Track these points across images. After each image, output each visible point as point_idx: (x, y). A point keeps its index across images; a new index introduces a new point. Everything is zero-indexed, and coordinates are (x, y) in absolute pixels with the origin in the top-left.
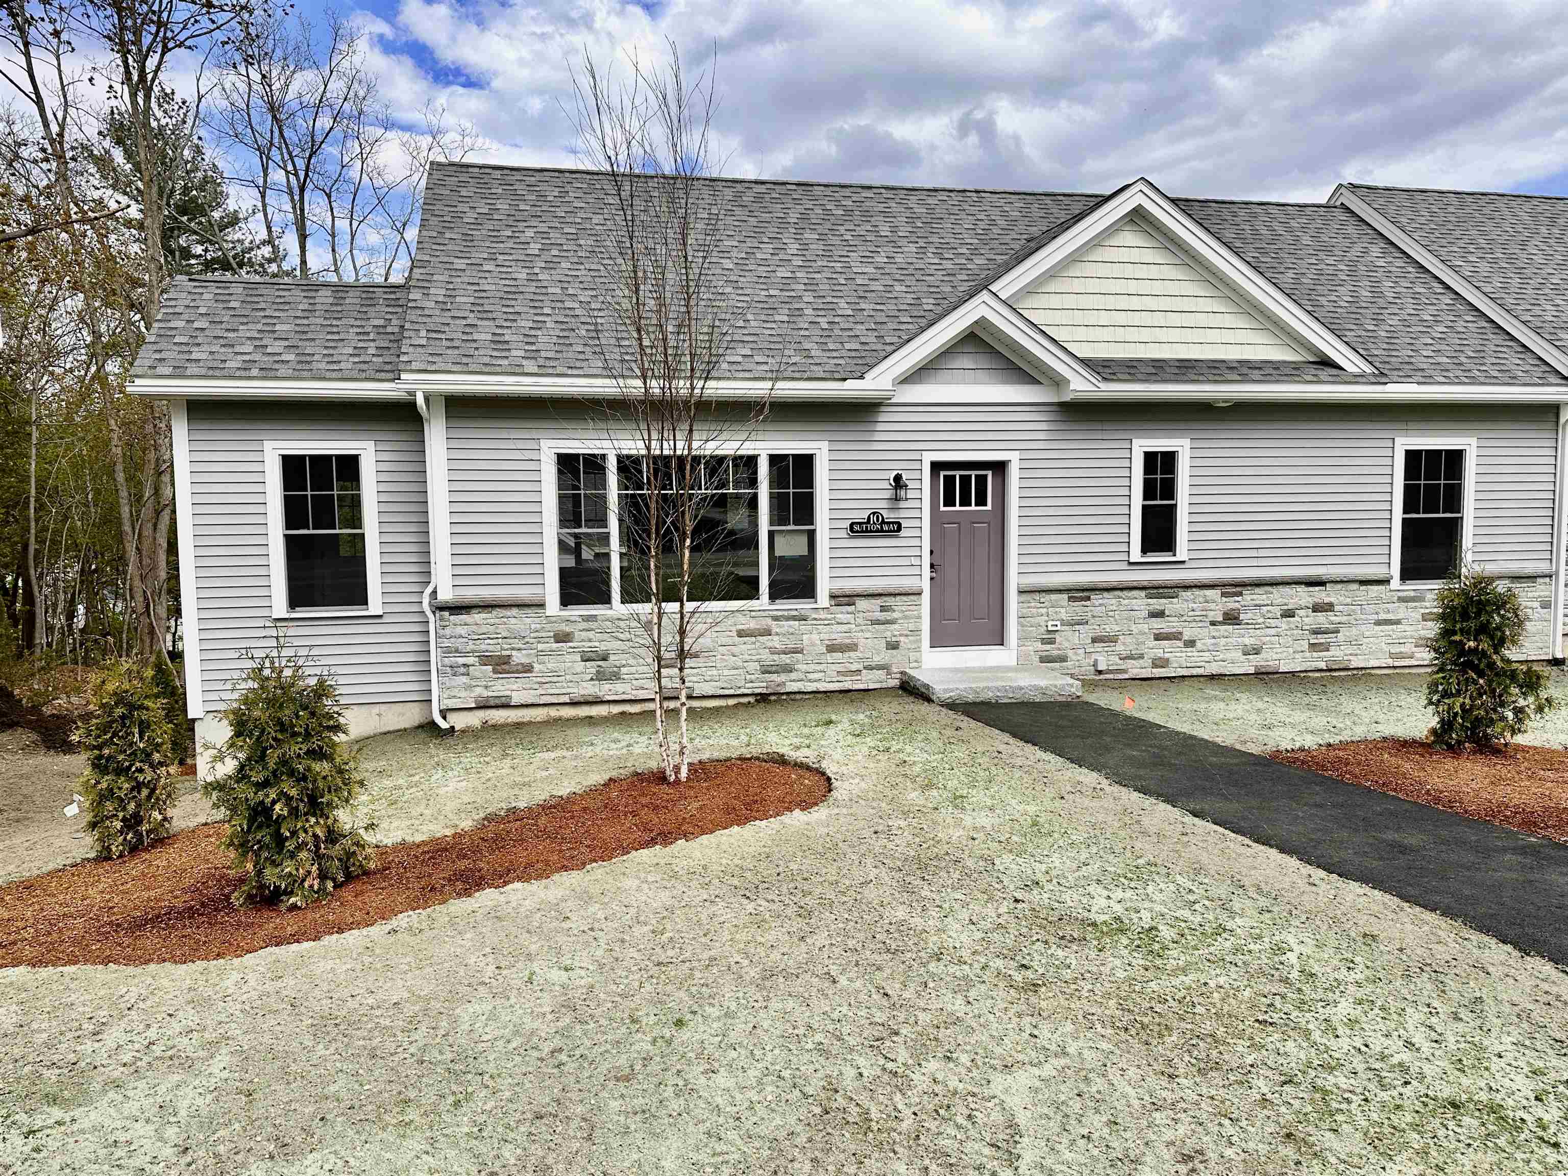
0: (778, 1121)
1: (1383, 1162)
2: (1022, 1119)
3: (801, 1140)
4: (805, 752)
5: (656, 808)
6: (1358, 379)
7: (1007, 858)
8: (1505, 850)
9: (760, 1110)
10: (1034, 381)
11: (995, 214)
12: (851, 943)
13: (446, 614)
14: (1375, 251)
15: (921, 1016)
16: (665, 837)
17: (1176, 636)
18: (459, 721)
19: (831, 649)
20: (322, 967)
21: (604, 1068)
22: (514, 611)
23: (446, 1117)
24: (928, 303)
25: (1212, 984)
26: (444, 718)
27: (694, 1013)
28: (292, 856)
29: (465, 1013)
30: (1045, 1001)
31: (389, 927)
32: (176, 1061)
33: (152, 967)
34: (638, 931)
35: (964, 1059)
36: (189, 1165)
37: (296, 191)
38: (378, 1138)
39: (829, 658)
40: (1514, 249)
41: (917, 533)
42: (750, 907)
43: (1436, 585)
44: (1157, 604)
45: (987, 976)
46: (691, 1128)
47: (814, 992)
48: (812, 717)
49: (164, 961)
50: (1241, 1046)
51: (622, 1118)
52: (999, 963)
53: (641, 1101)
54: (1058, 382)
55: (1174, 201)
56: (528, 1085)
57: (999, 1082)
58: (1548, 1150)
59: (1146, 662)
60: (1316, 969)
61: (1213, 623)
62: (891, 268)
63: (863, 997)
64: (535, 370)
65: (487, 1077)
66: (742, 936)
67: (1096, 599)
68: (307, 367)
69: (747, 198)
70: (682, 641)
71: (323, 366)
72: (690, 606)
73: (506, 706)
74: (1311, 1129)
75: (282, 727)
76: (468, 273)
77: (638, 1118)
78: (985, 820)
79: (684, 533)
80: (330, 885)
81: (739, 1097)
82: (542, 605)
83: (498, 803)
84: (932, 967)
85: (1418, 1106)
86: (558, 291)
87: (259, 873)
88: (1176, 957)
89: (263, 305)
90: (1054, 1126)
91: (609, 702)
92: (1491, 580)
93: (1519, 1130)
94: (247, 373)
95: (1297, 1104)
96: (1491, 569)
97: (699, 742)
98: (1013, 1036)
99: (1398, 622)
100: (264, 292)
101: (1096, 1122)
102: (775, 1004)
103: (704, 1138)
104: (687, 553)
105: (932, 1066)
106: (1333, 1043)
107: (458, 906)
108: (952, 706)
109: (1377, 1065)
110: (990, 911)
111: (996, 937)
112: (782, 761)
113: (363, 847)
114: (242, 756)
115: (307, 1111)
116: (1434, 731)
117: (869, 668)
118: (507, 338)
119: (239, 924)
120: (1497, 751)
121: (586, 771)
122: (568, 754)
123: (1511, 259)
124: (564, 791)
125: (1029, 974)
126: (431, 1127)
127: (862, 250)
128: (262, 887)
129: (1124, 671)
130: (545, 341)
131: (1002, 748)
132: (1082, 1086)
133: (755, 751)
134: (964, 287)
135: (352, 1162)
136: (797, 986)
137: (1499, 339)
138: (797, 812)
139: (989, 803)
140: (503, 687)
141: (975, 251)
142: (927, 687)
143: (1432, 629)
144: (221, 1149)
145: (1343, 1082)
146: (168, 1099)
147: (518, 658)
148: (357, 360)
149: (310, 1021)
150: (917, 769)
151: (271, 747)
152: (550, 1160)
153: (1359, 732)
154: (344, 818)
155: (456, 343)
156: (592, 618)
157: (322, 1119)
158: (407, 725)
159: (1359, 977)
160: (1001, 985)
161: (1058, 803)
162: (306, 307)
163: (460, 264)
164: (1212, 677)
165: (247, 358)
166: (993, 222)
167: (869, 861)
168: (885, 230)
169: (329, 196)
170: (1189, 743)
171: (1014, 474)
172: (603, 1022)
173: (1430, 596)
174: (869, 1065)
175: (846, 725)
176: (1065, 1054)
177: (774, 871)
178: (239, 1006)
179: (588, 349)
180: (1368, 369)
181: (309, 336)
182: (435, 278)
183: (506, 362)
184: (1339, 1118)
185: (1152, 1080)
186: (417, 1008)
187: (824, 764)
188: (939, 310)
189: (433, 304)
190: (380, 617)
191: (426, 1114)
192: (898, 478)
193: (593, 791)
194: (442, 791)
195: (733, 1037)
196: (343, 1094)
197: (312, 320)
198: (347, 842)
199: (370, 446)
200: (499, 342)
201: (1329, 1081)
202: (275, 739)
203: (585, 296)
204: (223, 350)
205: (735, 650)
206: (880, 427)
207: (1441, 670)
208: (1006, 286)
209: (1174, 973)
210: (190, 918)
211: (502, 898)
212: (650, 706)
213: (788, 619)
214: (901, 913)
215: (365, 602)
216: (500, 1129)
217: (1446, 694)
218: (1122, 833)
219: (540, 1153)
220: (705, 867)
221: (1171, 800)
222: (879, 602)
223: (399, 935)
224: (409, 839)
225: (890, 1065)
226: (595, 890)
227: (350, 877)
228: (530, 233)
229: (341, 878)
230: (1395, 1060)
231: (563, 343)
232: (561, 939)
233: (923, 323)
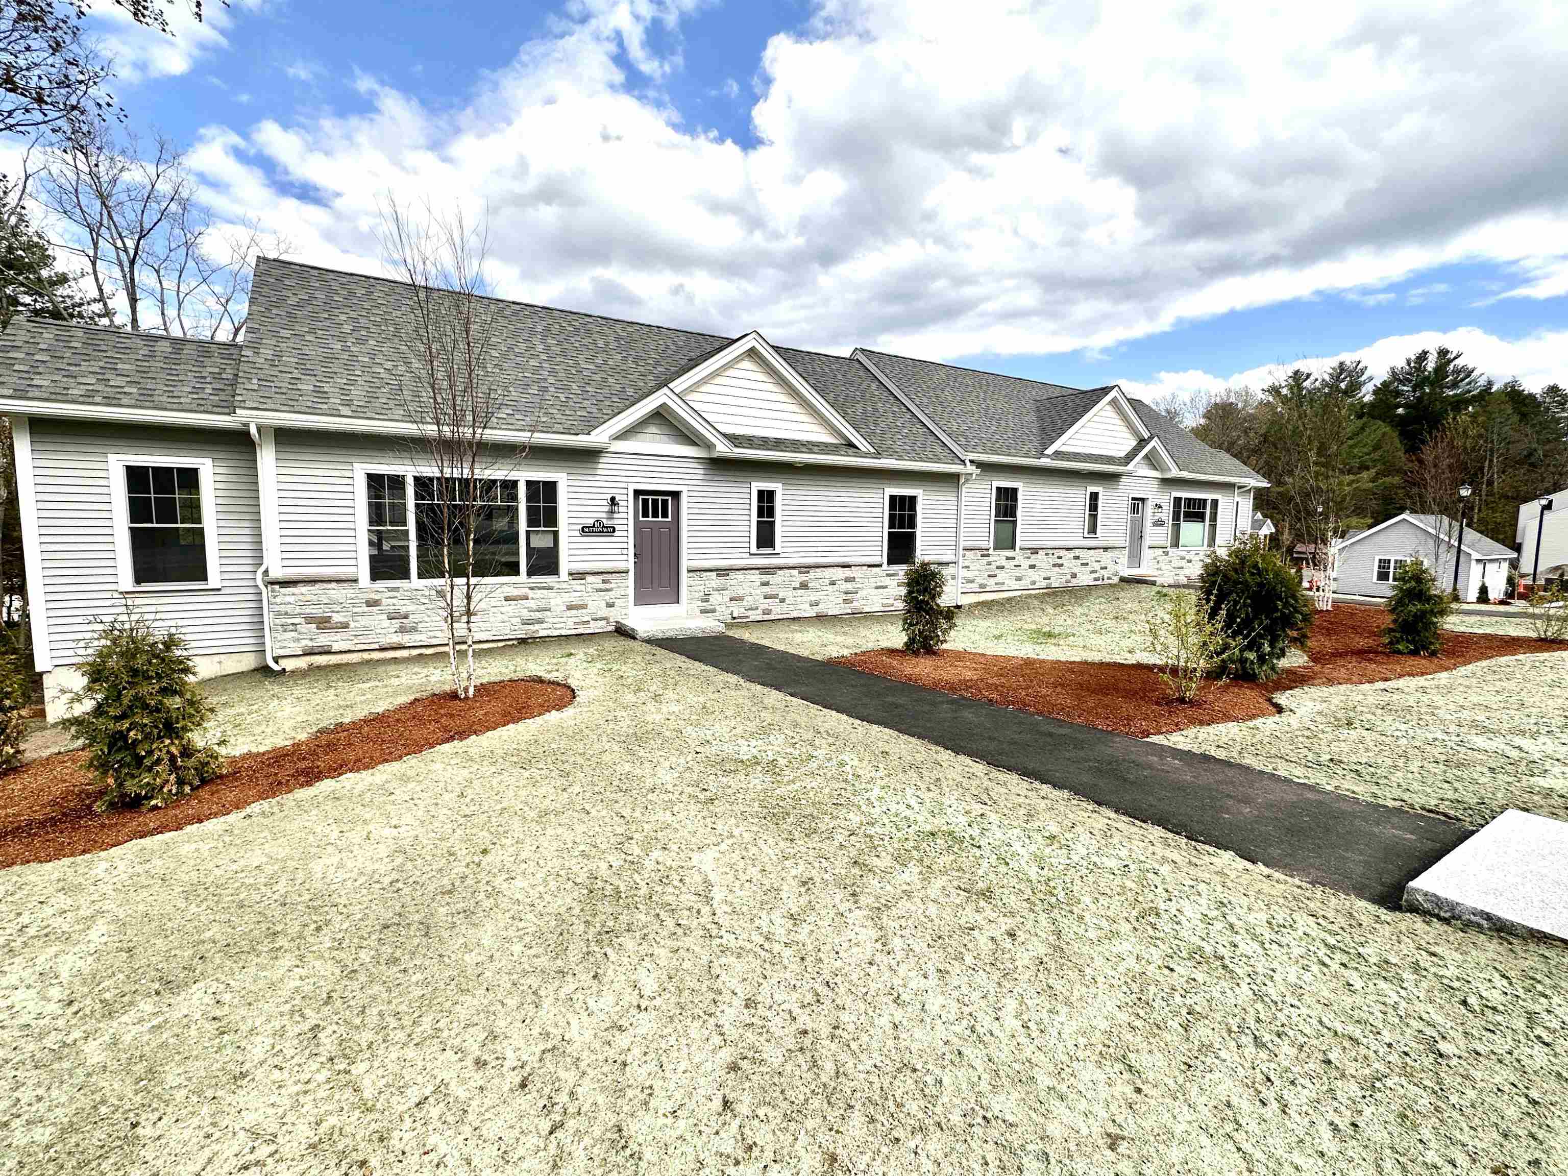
0: (560, 902)
1: (903, 868)
2: (712, 877)
3: (576, 911)
4: (556, 674)
5: (452, 716)
6: (866, 455)
7: (689, 728)
8: (943, 702)
9: (548, 898)
10: (695, 444)
11: (669, 342)
12: (596, 789)
13: (277, 587)
14: (874, 386)
15: (646, 826)
16: (462, 735)
17: (775, 596)
18: (289, 665)
19: (570, 608)
20: (186, 849)
21: (431, 888)
22: (333, 585)
23: (311, 939)
24: (630, 391)
25: (809, 787)
26: (277, 662)
27: (494, 844)
28: (150, 769)
29: (317, 867)
30: (719, 807)
31: (243, 814)
32: (53, 937)
33: (16, 868)
34: (447, 796)
35: (674, 848)
36: (76, 1013)
37: (126, 264)
38: (254, 963)
39: (569, 613)
40: (939, 392)
41: (625, 533)
42: (526, 774)
43: (905, 567)
44: (766, 578)
45: (684, 798)
46: (500, 916)
47: (575, 820)
48: (559, 652)
49: (28, 862)
50: (827, 818)
51: (450, 918)
52: (690, 790)
53: (462, 905)
54: (710, 446)
55: (773, 347)
56: (374, 907)
57: (696, 857)
58: (975, 850)
59: (759, 611)
60: (861, 772)
61: (794, 589)
62: (606, 368)
63: (607, 820)
64: (350, 413)
65: (340, 907)
66: (523, 793)
67: (732, 575)
68: (149, 398)
69: (507, 312)
70: (469, 604)
71: (164, 399)
72: (473, 581)
73: (329, 653)
74: (866, 857)
75: (135, 672)
76: (292, 340)
77: (461, 916)
78: (675, 708)
79: (469, 529)
80: (187, 789)
81: (531, 891)
82: (356, 581)
83: (328, 720)
84: (650, 797)
85: (916, 837)
86: (366, 360)
87: (120, 785)
88: (788, 775)
89: (104, 348)
90: (731, 877)
91: (410, 647)
92: (928, 564)
93: (962, 842)
94: (90, 400)
95: (858, 845)
96: (927, 559)
97: (479, 672)
98: (701, 830)
99: (886, 587)
100: (106, 337)
101: (753, 872)
102: (550, 832)
103: (510, 921)
104: (471, 544)
105: (656, 854)
106: (872, 811)
107: (303, 794)
108: (649, 641)
109: (895, 819)
110: (682, 760)
111: (687, 775)
112: (540, 680)
113: (216, 758)
114: (100, 697)
115: (186, 954)
116: (906, 644)
117: (596, 620)
118: (326, 389)
119: (103, 826)
120: (935, 653)
121: (395, 694)
122: (380, 684)
123: (937, 397)
124: (380, 710)
125: (708, 793)
126: (299, 949)
127: (587, 354)
128: (123, 796)
129: (747, 617)
130: (357, 393)
131: (681, 665)
132: (744, 853)
133: (521, 675)
134: (653, 384)
135: (232, 983)
136: (563, 819)
137: (932, 438)
138: (554, 712)
139: (676, 697)
140: (323, 640)
141: (658, 363)
142: (633, 630)
143: (903, 591)
144: (107, 996)
145: (878, 830)
146: (48, 967)
147: (337, 618)
148: (195, 396)
149: (181, 889)
150: (630, 680)
151: (125, 688)
152: (398, 954)
153: (871, 646)
154: (198, 739)
155: (284, 391)
156: (396, 589)
157: (201, 958)
158: (245, 669)
159: (882, 774)
160: (692, 802)
161: (717, 695)
162: (147, 352)
163: (285, 333)
164: (794, 619)
165: (91, 388)
166: (667, 347)
167: (604, 738)
168: (601, 343)
169: (158, 272)
170: (784, 656)
171: (684, 499)
172: (429, 858)
173: (902, 573)
174: (616, 860)
175: (581, 655)
176: (732, 836)
177: (541, 751)
178: (111, 887)
179: (391, 402)
180: (872, 450)
181: (149, 375)
182: (264, 341)
183: (325, 406)
184: (879, 849)
185: (782, 844)
186: (276, 867)
187: (569, 681)
188: (637, 396)
189: (262, 361)
190: (219, 590)
191: (293, 940)
192: (613, 499)
193: (401, 709)
194: (279, 714)
195: (523, 856)
196: (218, 937)
197: (151, 363)
198: (202, 756)
199: (208, 462)
200: (318, 391)
201: (871, 831)
202: (128, 682)
203: (389, 365)
204: (65, 379)
205: (502, 609)
206: (600, 466)
207: (909, 611)
208: (679, 384)
209: (788, 783)
210: (51, 826)
211: (339, 785)
212: (446, 649)
213: (540, 588)
214: (627, 767)
215: (205, 579)
216: (356, 940)
217: (911, 625)
218: (754, 709)
219: (390, 951)
220: (492, 752)
221: (778, 688)
222: (601, 577)
223: (254, 819)
224: (254, 750)
225: (629, 858)
226: (411, 773)
227: (204, 782)
228: (343, 317)
229: (196, 782)
230: (903, 815)
231: (371, 397)
232: (389, 807)
233: (627, 403)
